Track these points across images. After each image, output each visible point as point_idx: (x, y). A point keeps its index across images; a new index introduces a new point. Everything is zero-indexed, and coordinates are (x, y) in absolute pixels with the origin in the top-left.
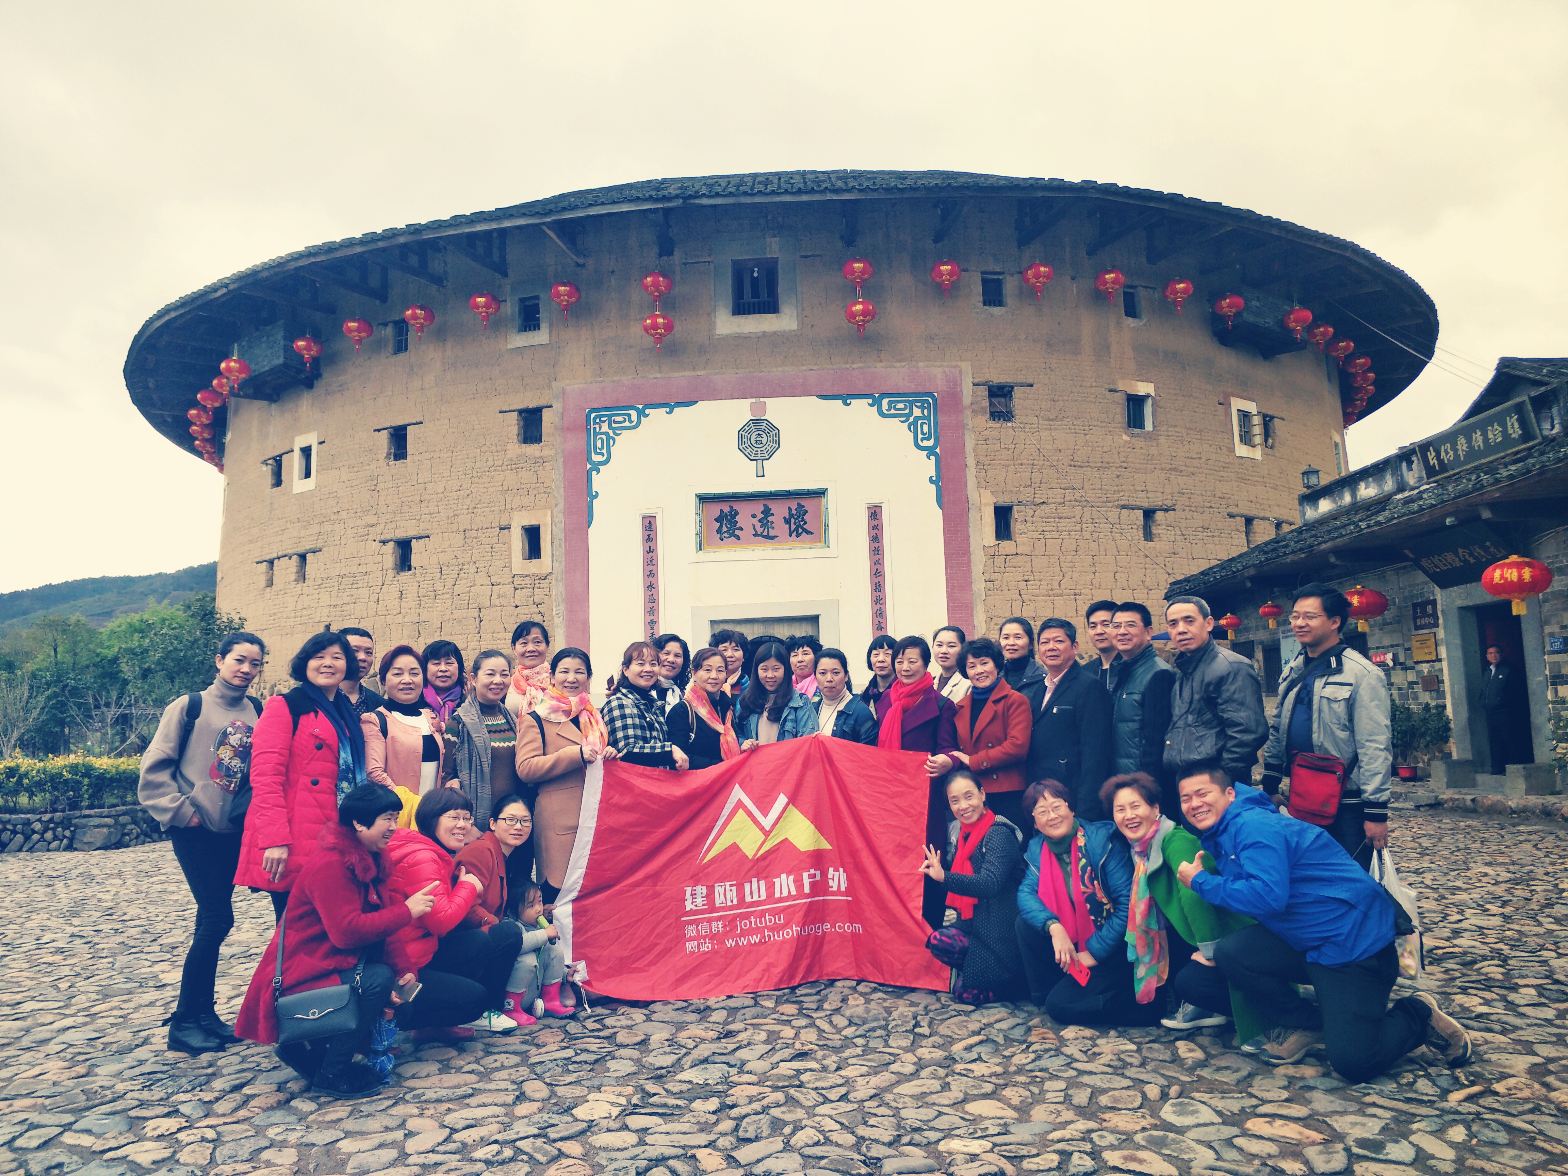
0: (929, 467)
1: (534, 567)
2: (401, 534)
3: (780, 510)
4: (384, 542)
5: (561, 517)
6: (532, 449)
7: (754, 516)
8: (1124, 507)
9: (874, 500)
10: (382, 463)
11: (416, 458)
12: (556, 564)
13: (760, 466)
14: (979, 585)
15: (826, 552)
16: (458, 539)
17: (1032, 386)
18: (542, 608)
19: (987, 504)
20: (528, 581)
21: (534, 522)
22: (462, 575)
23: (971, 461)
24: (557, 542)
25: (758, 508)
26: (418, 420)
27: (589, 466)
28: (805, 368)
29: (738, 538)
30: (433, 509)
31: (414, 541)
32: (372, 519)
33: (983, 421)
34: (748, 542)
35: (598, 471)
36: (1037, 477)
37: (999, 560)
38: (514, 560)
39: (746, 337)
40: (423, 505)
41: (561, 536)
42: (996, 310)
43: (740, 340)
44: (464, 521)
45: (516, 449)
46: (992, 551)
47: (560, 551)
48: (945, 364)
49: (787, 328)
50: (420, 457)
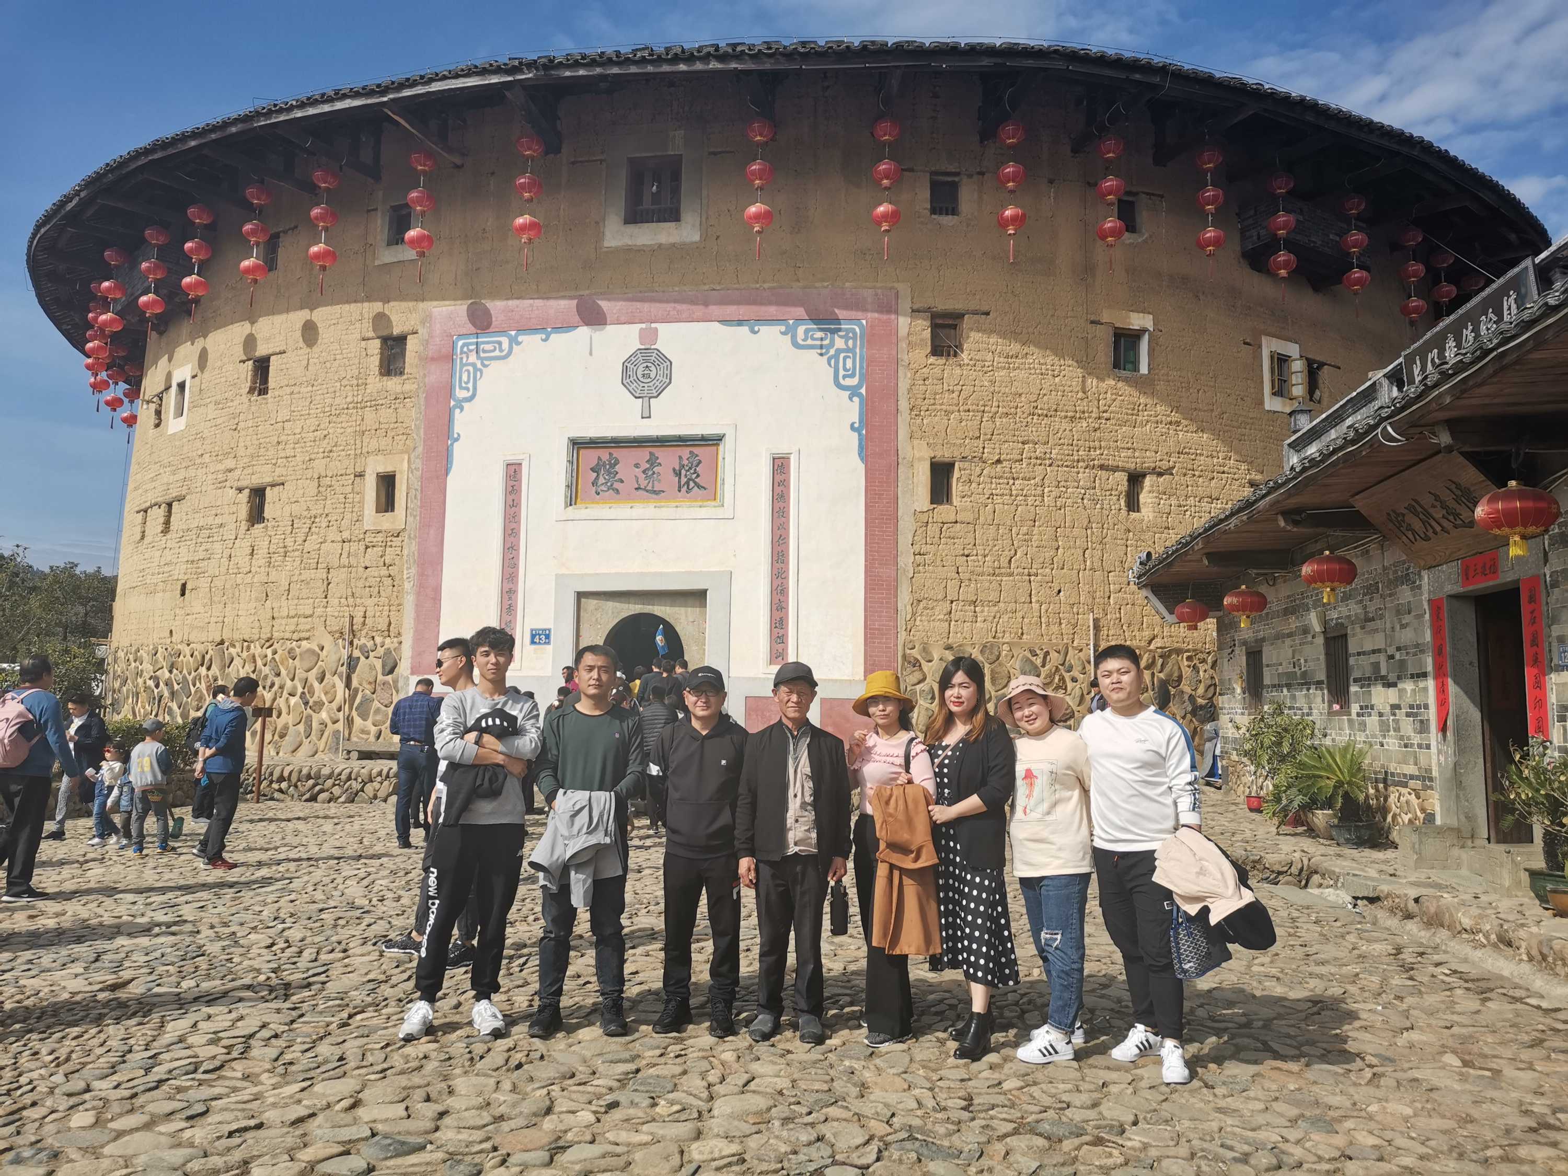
0: (852, 411)
1: (387, 522)
2: (256, 481)
3: (668, 458)
4: (240, 490)
5: (418, 464)
6: (393, 384)
7: (637, 466)
8: (1102, 467)
9: (782, 449)
10: (245, 399)
11: (277, 393)
12: (410, 519)
13: (646, 405)
14: (906, 560)
15: (720, 513)
16: (312, 488)
17: (988, 314)
18: (393, 571)
19: (920, 459)
20: (380, 537)
21: (390, 469)
22: (313, 529)
23: (904, 405)
24: (412, 493)
25: (642, 455)
26: (282, 349)
27: (452, 403)
28: (707, 287)
29: (617, 491)
30: (289, 452)
31: (268, 489)
32: (230, 463)
33: (921, 355)
34: (629, 498)
35: (462, 409)
36: (987, 426)
37: (933, 529)
38: (366, 512)
39: (639, 251)
40: (280, 447)
41: (417, 485)
42: (947, 220)
43: (630, 253)
44: (319, 465)
45: (376, 383)
46: (924, 518)
47: (415, 504)
48: (879, 285)
49: (688, 240)
50: (281, 392)
